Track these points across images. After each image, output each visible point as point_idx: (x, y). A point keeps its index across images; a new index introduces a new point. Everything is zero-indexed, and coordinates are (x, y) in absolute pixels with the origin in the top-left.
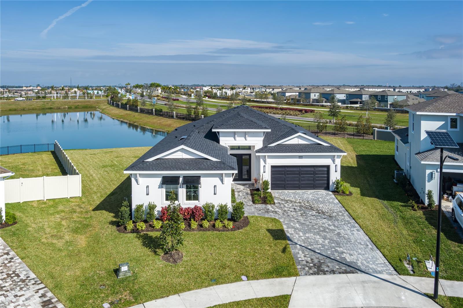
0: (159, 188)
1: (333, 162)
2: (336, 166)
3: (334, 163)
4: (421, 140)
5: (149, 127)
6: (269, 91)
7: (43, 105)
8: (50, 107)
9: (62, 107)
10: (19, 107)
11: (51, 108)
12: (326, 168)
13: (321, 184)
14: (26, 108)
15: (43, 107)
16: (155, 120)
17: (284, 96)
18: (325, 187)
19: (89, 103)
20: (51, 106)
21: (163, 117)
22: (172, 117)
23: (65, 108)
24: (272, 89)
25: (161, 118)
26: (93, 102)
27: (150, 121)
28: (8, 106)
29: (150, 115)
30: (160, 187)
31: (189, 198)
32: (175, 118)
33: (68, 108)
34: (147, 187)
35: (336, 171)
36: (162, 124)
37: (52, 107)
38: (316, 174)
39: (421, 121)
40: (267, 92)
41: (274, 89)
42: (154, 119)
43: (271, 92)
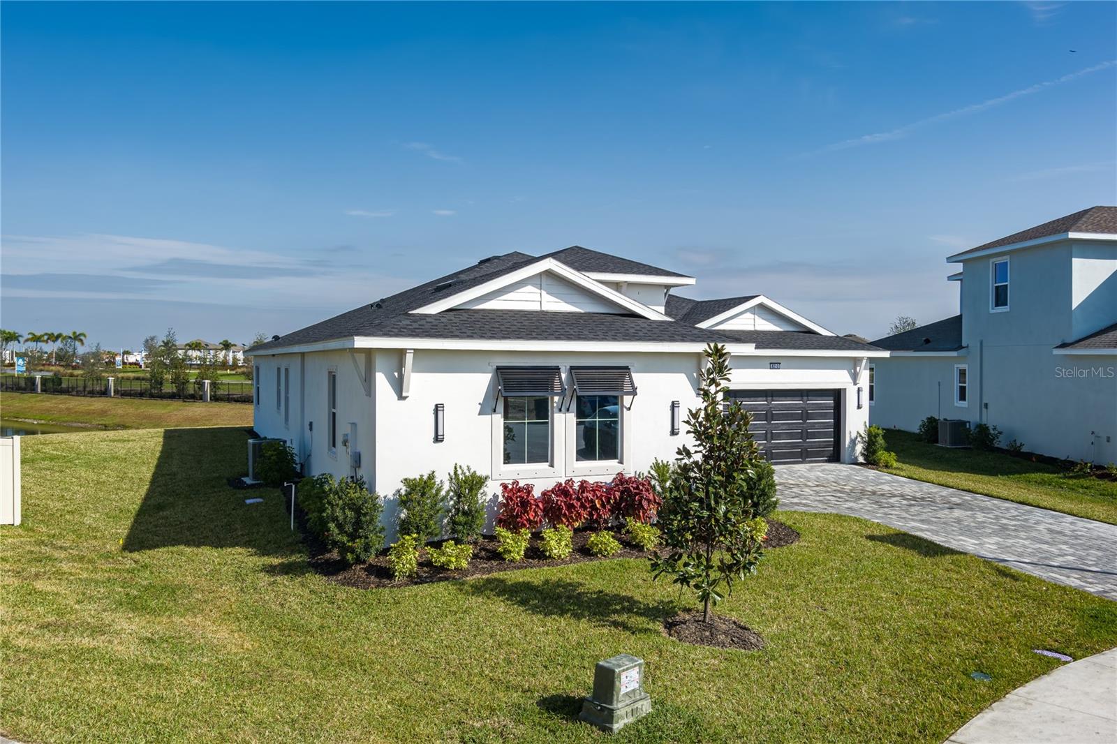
0: (479, 414)
1: (851, 381)
2: (859, 390)
3: (855, 384)
4: (1073, 308)
5: (34, 419)
12: (832, 398)
13: (819, 445)
16: (48, 404)
18: (829, 455)
21: (73, 396)
22: (104, 393)
25: (66, 398)
27: (32, 407)
29: (22, 393)
30: (487, 408)
31: (586, 452)
32: (112, 394)
34: (438, 409)
35: (859, 407)
36: (76, 412)
38: (809, 416)
39: (1073, 259)
42: (41, 401)
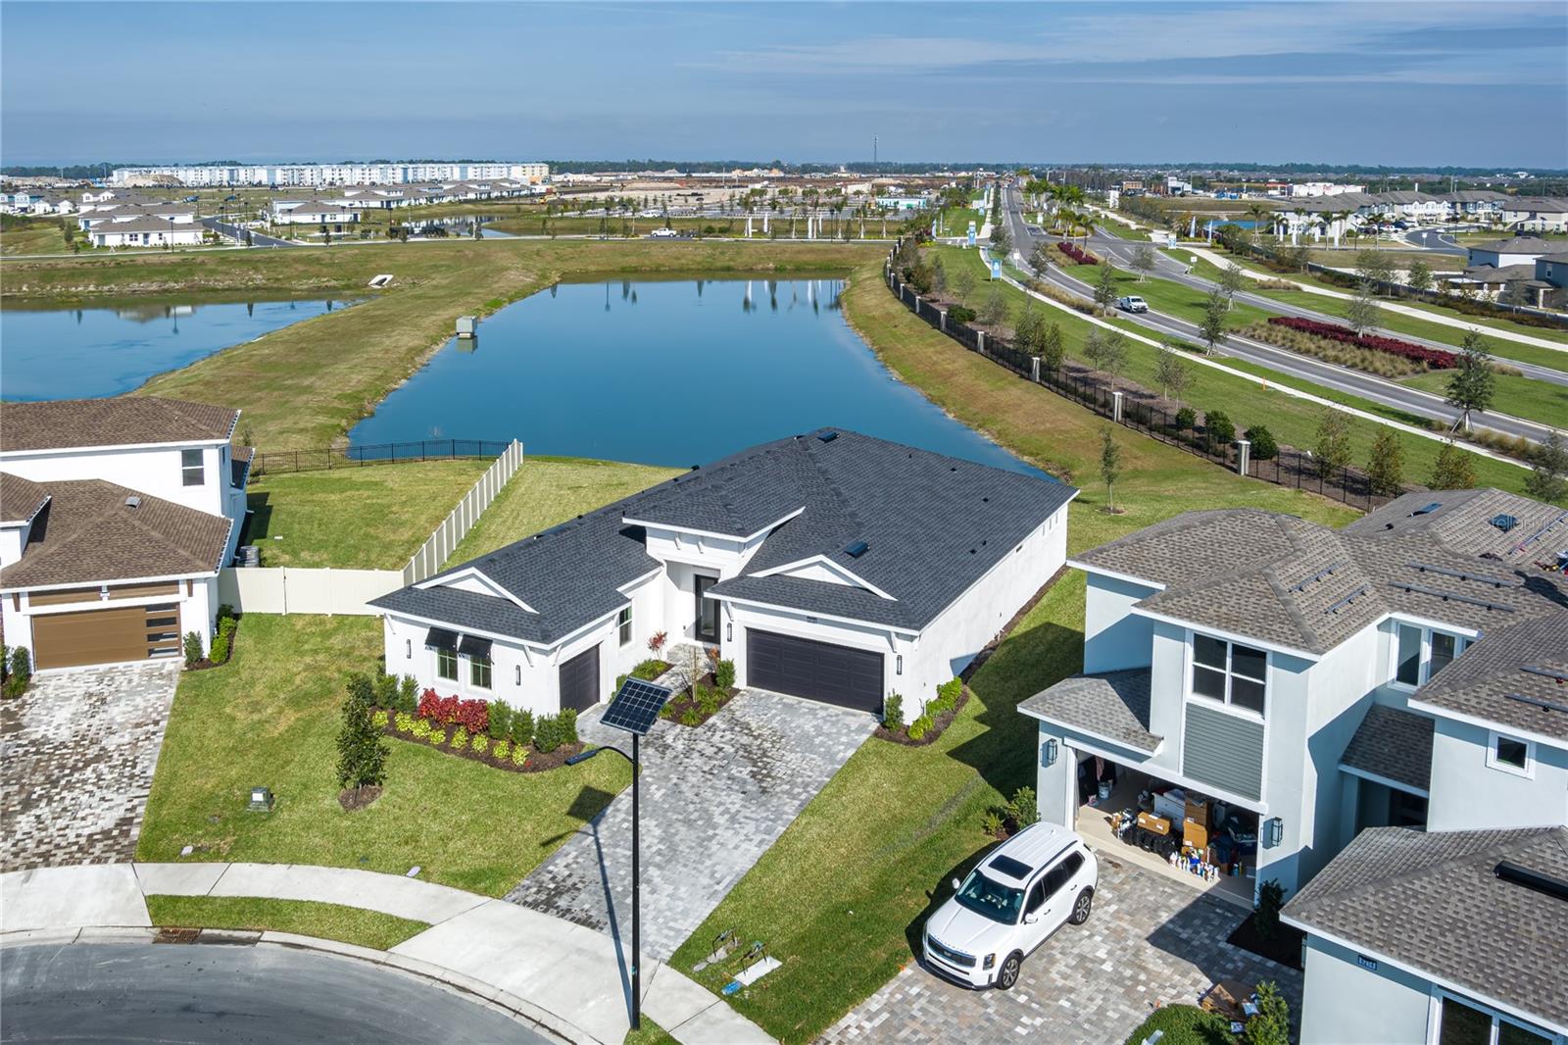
0: (426, 648)
2: (899, 658)
6: (1515, 220)
7: (709, 257)
8: (727, 264)
9: (760, 266)
10: (647, 262)
11: (728, 269)
14: (663, 265)
15: (707, 265)
17: (1494, 265)
19: (839, 256)
20: (730, 260)
23: (768, 269)
24: (1528, 214)
26: (851, 251)
28: (620, 259)
30: (429, 646)
31: (476, 680)
33: (776, 269)
34: (408, 643)
37: (732, 263)
40: (1505, 225)
41: (1536, 212)
43: (1522, 226)
